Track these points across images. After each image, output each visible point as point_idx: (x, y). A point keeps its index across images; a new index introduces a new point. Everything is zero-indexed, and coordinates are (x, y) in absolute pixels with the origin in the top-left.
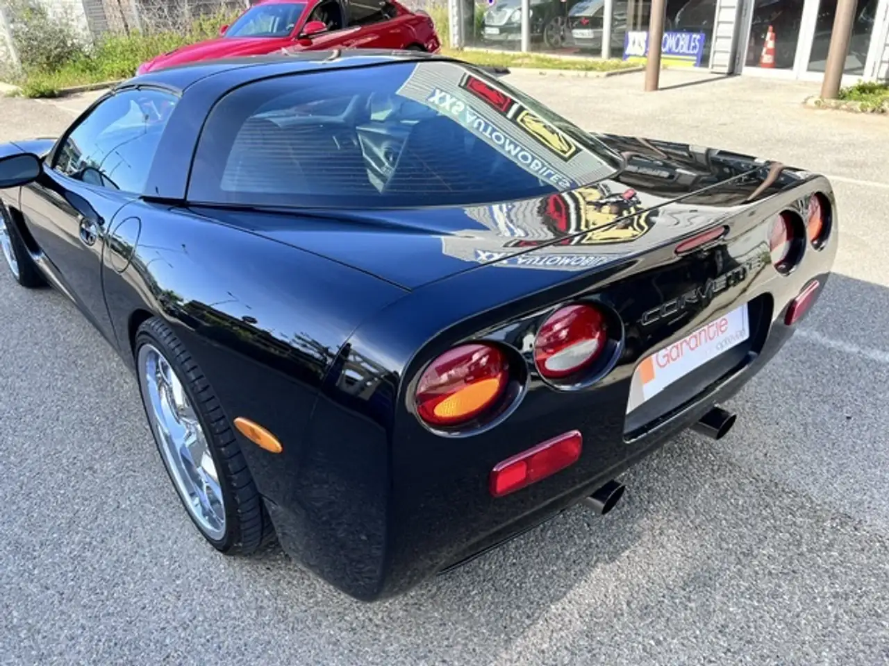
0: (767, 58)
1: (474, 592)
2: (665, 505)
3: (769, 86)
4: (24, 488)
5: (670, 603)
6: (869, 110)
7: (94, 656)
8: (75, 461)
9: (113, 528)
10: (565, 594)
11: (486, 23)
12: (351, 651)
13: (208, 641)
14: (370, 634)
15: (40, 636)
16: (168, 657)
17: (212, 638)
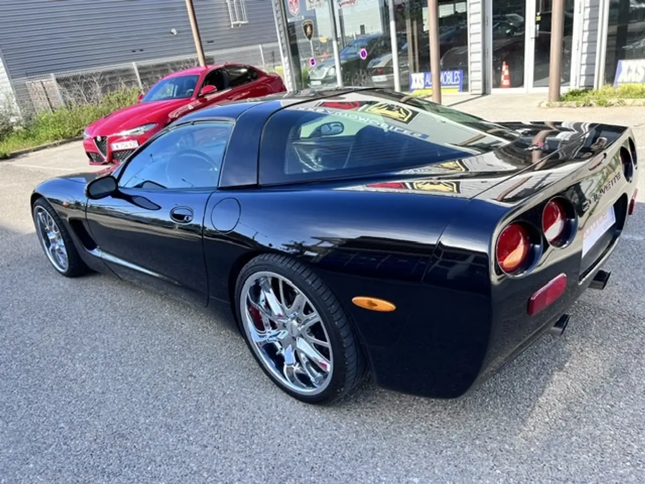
0: (506, 82)
1: (487, 400)
2: (576, 337)
3: (511, 99)
4: (150, 394)
5: (608, 386)
6: (582, 105)
7: (263, 477)
8: (177, 373)
9: (229, 405)
10: (543, 391)
11: (311, 78)
12: (429, 443)
13: (334, 455)
14: (436, 433)
15: (218, 473)
16: (313, 468)
17: (335, 453)
